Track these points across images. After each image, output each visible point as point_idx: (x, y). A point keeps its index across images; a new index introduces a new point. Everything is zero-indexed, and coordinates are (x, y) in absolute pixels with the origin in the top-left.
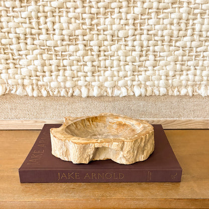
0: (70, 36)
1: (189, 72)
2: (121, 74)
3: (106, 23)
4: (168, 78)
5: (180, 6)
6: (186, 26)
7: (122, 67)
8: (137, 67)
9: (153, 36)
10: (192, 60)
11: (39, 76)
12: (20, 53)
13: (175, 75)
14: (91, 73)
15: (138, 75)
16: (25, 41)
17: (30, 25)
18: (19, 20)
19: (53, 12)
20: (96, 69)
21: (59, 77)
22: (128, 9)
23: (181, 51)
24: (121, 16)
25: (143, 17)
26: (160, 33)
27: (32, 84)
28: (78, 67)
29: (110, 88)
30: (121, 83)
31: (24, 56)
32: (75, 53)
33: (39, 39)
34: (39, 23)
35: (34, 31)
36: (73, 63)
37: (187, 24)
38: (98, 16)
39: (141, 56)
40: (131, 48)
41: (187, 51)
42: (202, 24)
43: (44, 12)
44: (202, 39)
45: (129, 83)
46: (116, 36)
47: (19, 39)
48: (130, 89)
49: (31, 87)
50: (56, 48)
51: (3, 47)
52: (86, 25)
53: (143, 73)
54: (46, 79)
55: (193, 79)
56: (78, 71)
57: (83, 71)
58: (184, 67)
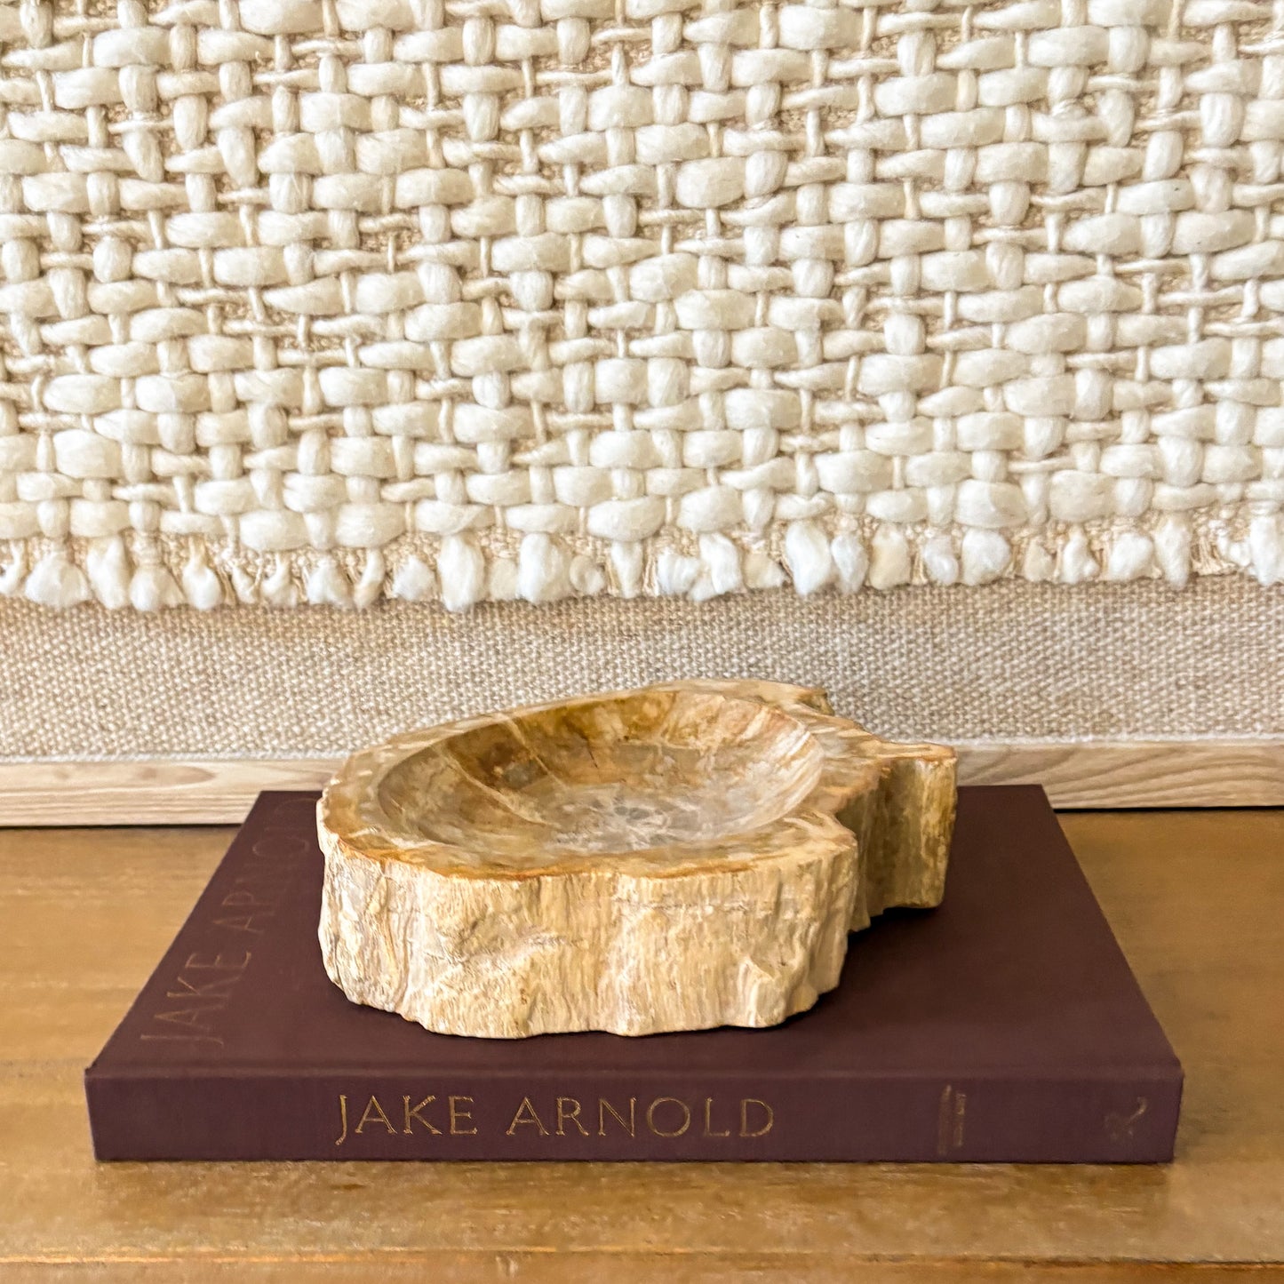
0: (362, 214)
1: (1159, 423)
2: (700, 447)
3: (597, 121)
4: (1016, 466)
6: (1137, 115)
7: (704, 403)
8: (805, 398)
9: (907, 187)
10: (1182, 339)
11: (168, 480)
12: (51, 334)
13: (1063, 448)
14: (501, 449)
15: (812, 454)
16: (82, 259)
17: (108, 154)
18: (46, 122)
19: (252, 65)
20: (529, 423)
21: (292, 480)
22: (742, 23)
23: (1101, 283)
24: (692, 68)
25: (838, 69)
26: (954, 166)
27: (125, 533)
28: (416, 409)
29: (628, 544)
30: (697, 508)
31: (73, 356)
32: (392, 321)
33: (168, 245)
34: (163, 141)
35: (132, 194)
36: (381, 384)
37: (1138, 102)
38: (543, 77)
39: (827, 326)
40: (764, 274)
41: (1147, 282)
42: (1247, 96)
43: (196, 65)
44: (1245, 193)
45: (753, 505)
46: (663, 199)
47: (41, 249)
48: (757, 548)
49: (114, 550)
50: (273, 298)
52: (467, 139)
53: (846, 437)
54: (210, 496)
55: (1188, 467)
56: (416, 439)
57: (446, 438)
58: (1123, 390)
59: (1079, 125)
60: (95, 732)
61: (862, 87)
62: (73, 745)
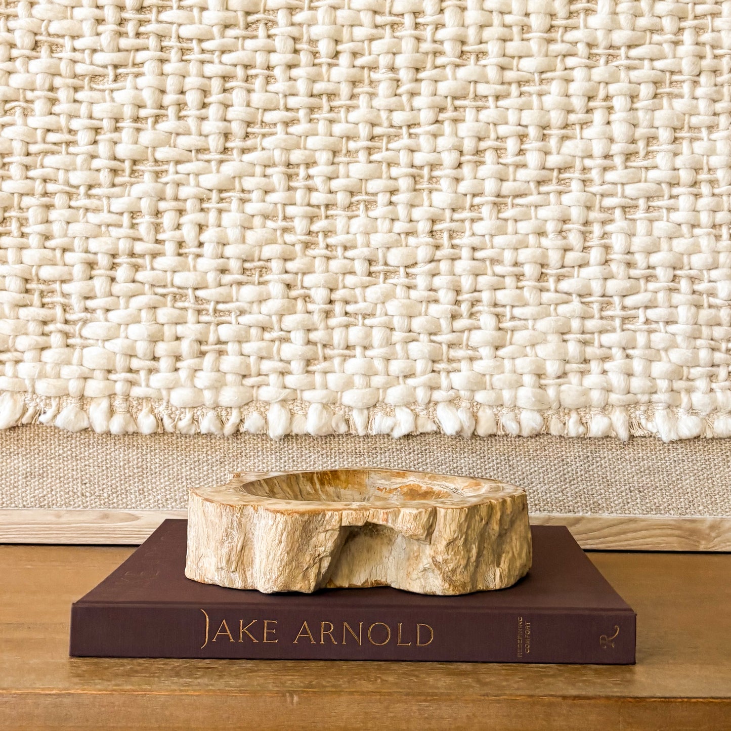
0: (245, 261)
1: (608, 366)
2: (396, 367)
3: (353, 230)
4: (543, 382)
5: (560, 188)
6: (585, 240)
7: (398, 347)
8: (445, 347)
9: (488, 263)
10: (614, 330)
11: (137, 372)
12: (90, 304)
13: (564, 375)
14: (302, 364)
15: (449, 372)
16: (112, 273)
17: (131, 231)
18: (104, 217)
19: (202, 200)
20: (316, 353)
21: (199, 374)
22: (416, 197)
23: (575, 305)
24: (396, 213)
25: (456, 216)
26: (508, 256)
27: (112, 396)
28: (263, 344)
29: (361, 410)
30: (394, 395)
31: (99, 314)
32: (255, 306)
33: (153, 269)
34: (157, 227)
35: (139, 247)
36: (248, 332)
37: (585, 235)
38: (330, 213)
39: (454, 317)
40: (426, 294)
41: (596, 307)
42: (631, 235)
43: (176, 199)
44: (633, 272)
45: (421, 395)
46: (381, 261)
47: (92, 268)
48: (423, 414)
49: (105, 404)
50: (199, 293)
51: (42, 287)
52: (295, 233)
53: (464, 365)
54: (157, 380)
55: (623, 385)
56: (262, 358)
57: (276, 358)
58: (590, 351)
59: (560, 242)
60: (78, 497)
61: (467, 224)
62: (66, 503)
